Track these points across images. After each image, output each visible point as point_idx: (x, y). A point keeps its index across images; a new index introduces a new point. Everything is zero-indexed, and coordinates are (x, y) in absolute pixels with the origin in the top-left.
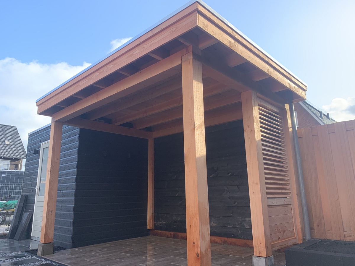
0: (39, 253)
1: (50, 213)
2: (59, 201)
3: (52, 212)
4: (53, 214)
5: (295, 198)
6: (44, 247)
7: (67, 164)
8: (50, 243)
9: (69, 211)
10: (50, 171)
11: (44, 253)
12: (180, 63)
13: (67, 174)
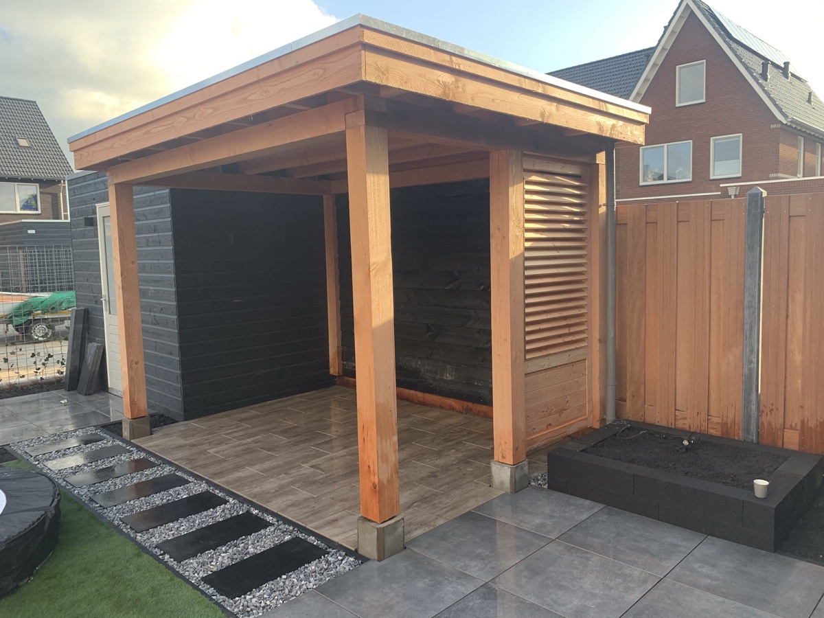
0: (126, 433)
1: (134, 365)
2: (150, 331)
3: (136, 363)
4: (141, 367)
5: (596, 346)
6: (132, 425)
7: (155, 261)
8: (143, 417)
9: (171, 354)
10: (121, 287)
11: (134, 434)
12: (343, 128)
13: (158, 281)
